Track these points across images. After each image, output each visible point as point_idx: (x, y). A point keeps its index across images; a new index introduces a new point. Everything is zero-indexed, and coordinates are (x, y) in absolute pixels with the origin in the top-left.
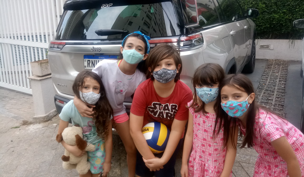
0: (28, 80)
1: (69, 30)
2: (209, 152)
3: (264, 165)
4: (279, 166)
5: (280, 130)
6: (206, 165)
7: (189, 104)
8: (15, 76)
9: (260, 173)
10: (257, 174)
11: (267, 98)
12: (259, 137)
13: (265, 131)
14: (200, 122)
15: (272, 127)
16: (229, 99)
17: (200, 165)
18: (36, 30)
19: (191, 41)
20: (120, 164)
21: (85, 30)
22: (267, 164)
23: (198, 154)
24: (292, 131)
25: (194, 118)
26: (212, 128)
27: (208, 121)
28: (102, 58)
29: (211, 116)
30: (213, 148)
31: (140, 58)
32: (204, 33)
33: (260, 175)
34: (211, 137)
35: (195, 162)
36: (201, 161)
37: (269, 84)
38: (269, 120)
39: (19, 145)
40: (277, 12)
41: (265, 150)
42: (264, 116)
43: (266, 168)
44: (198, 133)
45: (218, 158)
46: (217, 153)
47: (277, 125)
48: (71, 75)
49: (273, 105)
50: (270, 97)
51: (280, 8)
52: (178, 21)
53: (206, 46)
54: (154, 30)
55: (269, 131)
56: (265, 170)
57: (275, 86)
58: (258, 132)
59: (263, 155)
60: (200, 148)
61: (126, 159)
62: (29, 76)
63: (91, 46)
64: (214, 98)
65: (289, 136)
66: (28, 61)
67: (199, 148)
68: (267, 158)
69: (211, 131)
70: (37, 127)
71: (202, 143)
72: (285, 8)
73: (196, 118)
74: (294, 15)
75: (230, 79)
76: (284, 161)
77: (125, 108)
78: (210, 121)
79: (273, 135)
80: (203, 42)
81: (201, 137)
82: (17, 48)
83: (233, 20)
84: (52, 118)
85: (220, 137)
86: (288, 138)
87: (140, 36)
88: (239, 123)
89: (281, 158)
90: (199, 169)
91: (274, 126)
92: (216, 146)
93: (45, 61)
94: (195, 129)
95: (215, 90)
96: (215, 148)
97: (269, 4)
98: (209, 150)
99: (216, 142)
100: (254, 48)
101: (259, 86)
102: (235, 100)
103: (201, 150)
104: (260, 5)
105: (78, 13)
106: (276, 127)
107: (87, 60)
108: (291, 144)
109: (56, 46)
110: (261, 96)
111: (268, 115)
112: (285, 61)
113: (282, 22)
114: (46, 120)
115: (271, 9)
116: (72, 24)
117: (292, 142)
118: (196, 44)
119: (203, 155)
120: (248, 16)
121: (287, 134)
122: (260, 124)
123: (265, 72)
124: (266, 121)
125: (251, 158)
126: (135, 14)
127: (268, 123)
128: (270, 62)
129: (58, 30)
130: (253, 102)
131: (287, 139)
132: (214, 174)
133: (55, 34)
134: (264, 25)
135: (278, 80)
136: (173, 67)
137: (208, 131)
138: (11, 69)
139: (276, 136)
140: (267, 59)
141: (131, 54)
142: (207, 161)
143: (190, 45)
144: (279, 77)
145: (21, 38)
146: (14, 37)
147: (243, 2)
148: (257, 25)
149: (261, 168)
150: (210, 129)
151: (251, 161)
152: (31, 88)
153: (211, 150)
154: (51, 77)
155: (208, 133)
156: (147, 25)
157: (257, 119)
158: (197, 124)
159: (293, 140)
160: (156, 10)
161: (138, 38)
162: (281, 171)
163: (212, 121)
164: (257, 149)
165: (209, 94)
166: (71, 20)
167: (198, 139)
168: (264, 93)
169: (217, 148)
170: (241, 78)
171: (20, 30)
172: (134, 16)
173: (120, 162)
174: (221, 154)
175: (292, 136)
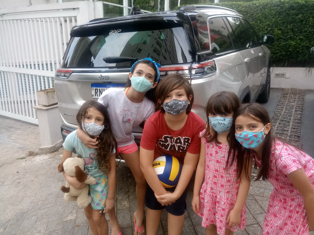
0: (34, 109)
1: (76, 58)
2: (222, 183)
3: (280, 199)
4: (295, 199)
5: (297, 162)
6: (218, 196)
7: (201, 134)
8: (21, 106)
9: (275, 207)
10: (271, 208)
11: (282, 129)
12: (275, 169)
13: (281, 163)
14: (212, 152)
15: (288, 159)
16: (243, 129)
17: (211, 197)
18: (42, 58)
19: (204, 68)
20: (129, 196)
21: (92, 58)
22: (282, 198)
23: (210, 186)
24: (310, 164)
25: (206, 148)
26: (224, 159)
27: (221, 151)
28: (110, 86)
29: (223, 146)
30: (226, 179)
31: (149, 87)
32: (217, 60)
33: (274, 208)
34: (223, 168)
35: (206, 194)
36: (213, 193)
37: (285, 114)
38: (285, 151)
39: (25, 177)
40: (293, 38)
41: (281, 182)
42: (280, 147)
43: (281, 201)
44: (210, 164)
45: (230, 189)
46: (230, 184)
47: (294, 156)
48: (78, 105)
49: (289, 136)
50: (285, 127)
51: (297, 34)
52: (190, 48)
53: (219, 75)
54: (165, 57)
55: (286, 163)
56: (280, 203)
57: (290, 116)
58: (274, 164)
59: (279, 188)
60: (212, 179)
61: (135, 191)
62: (35, 105)
63: (99, 74)
64: (228, 128)
65: (307, 168)
66: (34, 90)
67: (210, 179)
68: (283, 191)
69: (224, 162)
70: (44, 158)
71: (214, 174)
72: (302, 34)
73: (208, 148)
74: (311, 41)
75: (245, 108)
76: (300, 194)
77: (134, 138)
78: (222, 152)
79: (290, 167)
80: (216, 70)
81: (213, 168)
82: (23, 77)
83: (247, 47)
84: (59, 149)
85: (233, 168)
86: (306, 170)
87: (151, 63)
88: (253, 154)
89: (298, 191)
90: (210, 201)
91: (290, 157)
92: (229, 177)
93: (51, 90)
94: (207, 160)
95: (229, 119)
96: (228, 179)
97: (285, 30)
98: (221, 181)
99: (229, 173)
100: (268, 76)
101: (274, 116)
102: (249, 130)
103: (212, 181)
104: (276, 31)
105: (85, 40)
106: (293, 159)
107: (95, 88)
108: (308, 177)
109: (62, 74)
110: (276, 126)
111: (285, 146)
112: (301, 90)
113: (299, 50)
114: (52, 151)
115: (287, 35)
116: (79, 52)
117: (310, 174)
118: (208, 71)
119: (215, 186)
120: (263, 43)
121: (305, 167)
122: (276, 156)
123: (280, 102)
124: (282, 153)
125: (265, 191)
126: (144, 41)
127: (285, 154)
128: (285, 91)
129: (64, 58)
130: (269, 133)
131: (305, 172)
132: (227, 205)
133: (62, 61)
134: (279, 53)
135: (294, 110)
136: (184, 98)
137: (221, 162)
138: (17, 98)
139: (293, 168)
140: (283, 87)
141: (140, 81)
142: (218, 192)
143: (202, 73)
144: (295, 107)
145: (27, 67)
146: (20, 65)
147: (258, 28)
148: (272, 53)
149: (275, 201)
150: (222, 160)
151: (266, 194)
152: (37, 118)
153: (223, 181)
154: (57, 107)
155: (220, 164)
156: (156, 52)
157: (273, 150)
158: (209, 154)
159: (311, 173)
160: (166, 36)
161: (149, 65)
162: (297, 204)
163: (225, 152)
164: (273, 181)
165: (223, 123)
166: (78, 48)
167: (210, 170)
168: (279, 123)
169: (229, 179)
170: (256, 107)
171: (26, 59)
172: (143, 43)
173: (129, 195)
174: (234, 186)
175: (310, 169)
